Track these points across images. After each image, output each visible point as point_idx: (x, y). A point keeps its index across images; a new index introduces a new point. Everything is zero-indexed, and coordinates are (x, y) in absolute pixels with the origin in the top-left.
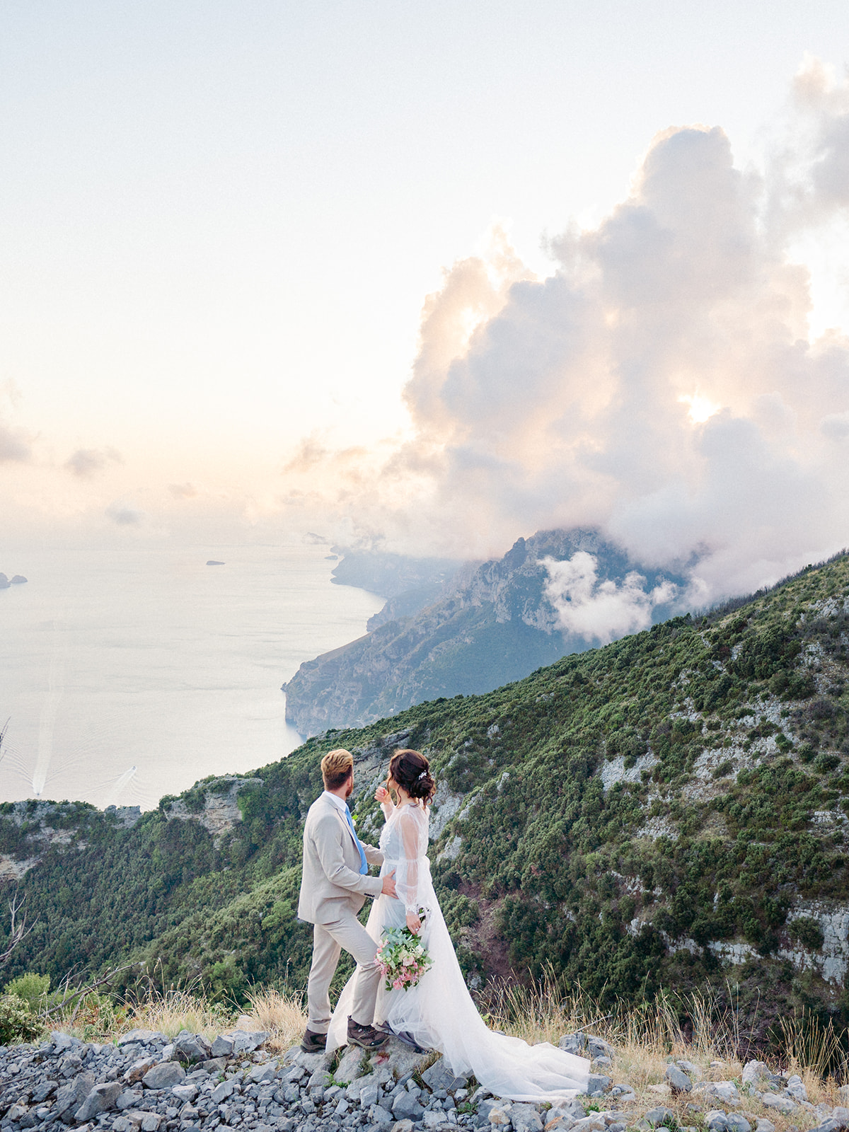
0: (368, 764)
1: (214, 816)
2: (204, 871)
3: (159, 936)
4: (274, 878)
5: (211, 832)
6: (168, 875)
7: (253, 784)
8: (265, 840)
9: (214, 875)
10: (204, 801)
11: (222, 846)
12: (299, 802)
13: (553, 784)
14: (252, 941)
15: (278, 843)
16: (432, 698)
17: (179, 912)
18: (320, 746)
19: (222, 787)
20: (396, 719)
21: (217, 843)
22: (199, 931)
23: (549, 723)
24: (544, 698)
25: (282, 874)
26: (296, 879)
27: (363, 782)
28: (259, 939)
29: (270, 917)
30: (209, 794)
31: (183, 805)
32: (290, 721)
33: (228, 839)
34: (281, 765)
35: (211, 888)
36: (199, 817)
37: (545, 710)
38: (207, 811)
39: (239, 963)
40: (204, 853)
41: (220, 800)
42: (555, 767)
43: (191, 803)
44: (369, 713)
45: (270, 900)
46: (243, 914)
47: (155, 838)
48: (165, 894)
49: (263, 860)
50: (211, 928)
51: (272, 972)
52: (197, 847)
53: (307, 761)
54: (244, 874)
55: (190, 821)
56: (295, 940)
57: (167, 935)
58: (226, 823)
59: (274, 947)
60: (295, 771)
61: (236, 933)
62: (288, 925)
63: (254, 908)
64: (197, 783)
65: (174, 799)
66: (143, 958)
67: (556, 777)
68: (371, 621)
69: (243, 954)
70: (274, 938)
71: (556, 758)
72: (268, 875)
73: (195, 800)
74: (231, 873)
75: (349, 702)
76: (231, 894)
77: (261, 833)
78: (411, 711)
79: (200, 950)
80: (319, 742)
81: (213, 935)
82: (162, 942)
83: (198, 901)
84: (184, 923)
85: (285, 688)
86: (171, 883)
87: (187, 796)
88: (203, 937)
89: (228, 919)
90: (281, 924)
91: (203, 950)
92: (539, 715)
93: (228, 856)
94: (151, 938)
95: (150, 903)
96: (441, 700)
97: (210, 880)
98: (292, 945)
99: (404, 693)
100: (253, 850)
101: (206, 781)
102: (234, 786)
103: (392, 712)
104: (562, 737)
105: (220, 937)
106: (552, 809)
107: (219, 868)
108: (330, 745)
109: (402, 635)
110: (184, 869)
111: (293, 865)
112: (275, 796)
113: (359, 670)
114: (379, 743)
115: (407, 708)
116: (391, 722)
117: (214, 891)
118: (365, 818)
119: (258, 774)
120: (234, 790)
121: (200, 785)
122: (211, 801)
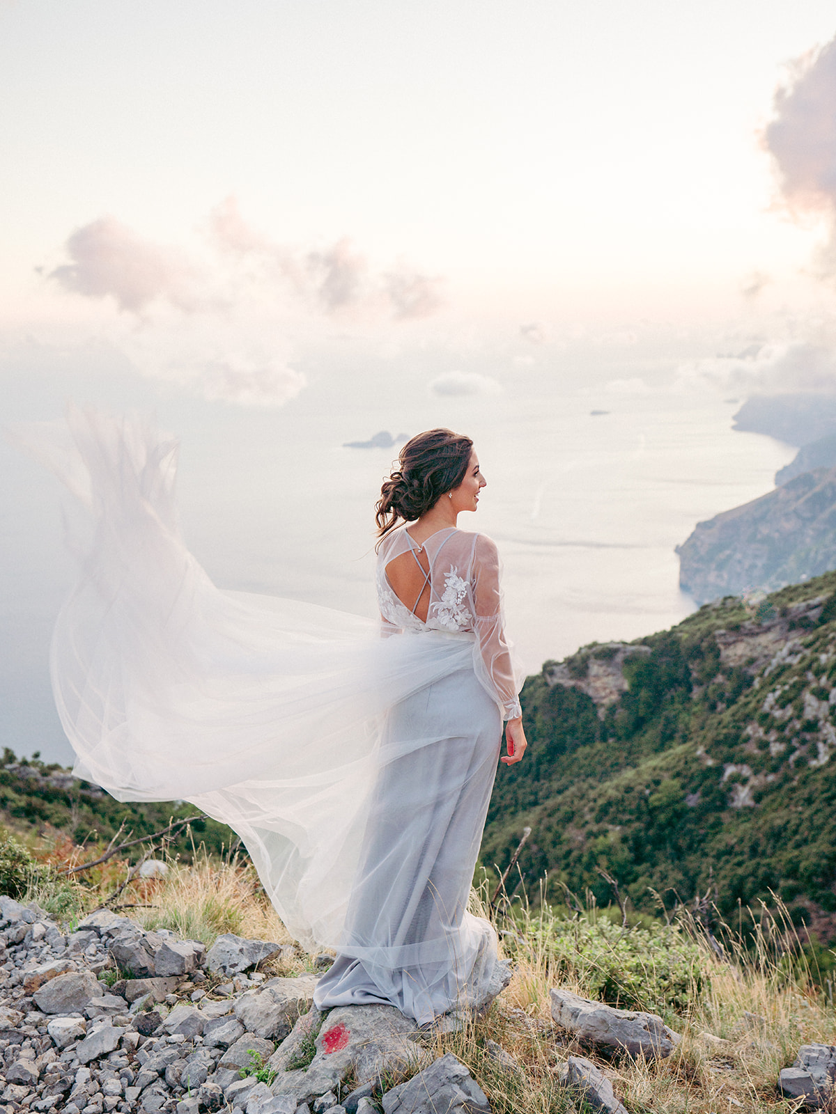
0: (771, 636)
1: (598, 684)
2: (589, 741)
3: (543, 803)
4: (663, 755)
5: (595, 701)
6: (552, 742)
7: (640, 652)
8: (652, 713)
9: (599, 746)
10: (587, 667)
11: (607, 717)
12: (690, 674)
14: (638, 819)
15: (667, 718)
17: (564, 781)
18: (714, 614)
19: (607, 654)
20: (806, 586)
21: (602, 713)
22: (582, 803)
25: (671, 751)
26: (686, 758)
27: (766, 656)
28: (646, 818)
29: (656, 796)
30: (592, 660)
31: (565, 671)
32: (684, 587)
33: (612, 710)
34: (670, 634)
35: (597, 759)
36: (582, 684)
38: (591, 679)
39: (624, 840)
40: (588, 722)
41: (604, 668)
43: (574, 668)
44: (777, 579)
45: (657, 778)
46: (629, 789)
47: (537, 703)
48: (550, 762)
49: (651, 734)
50: (595, 801)
51: (659, 855)
52: (582, 715)
53: (699, 629)
54: (631, 746)
55: (574, 689)
56: (685, 823)
57: (550, 803)
58: (611, 693)
59: (662, 828)
60: (686, 640)
61: (621, 808)
62: (678, 807)
63: (640, 784)
64: (580, 649)
65: (557, 664)
66: (526, 824)
68: (780, 474)
69: (629, 831)
70: (662, 818)
72: (657, 751)
73: (578, 666)
74: (616, 745)
75: (753, 566)
76: (617, 767)
77: (648, 705)
78: (825, 577)
79: (582, 822)
80: (714, 610)
81: (597, 808)
82: (545, 809)
83: (582, 771)
84: (568, 793)
85: (678, 550)
86: (555, 750)
87: (570, 661)
88: (586, 809)
89: (612, 793)
90: (669, 805)
91: (587, 823)
93: (613, 727)
94: (535, 803)
95: (534, 769)
97: (594, 751)
98: (682, 828)
99: (820, 558)
100: (639, 724)
101: (590, 647)
102: (619, 653)
103: (804, 578)
105: (604, 811)
107: (604, 739)
108: (726, 613)
109: (817, 489)
110: (568, 737)
111: (684, 742)
112: (664, 667)
113: (764, 530)
114: (785, 613)
115: (820, 574)
116: (800, 589)
117: (599, 763)
118: (766, 697)
119: (645, 641)
120: (619, 658)
121: (583, 651)
122: (595, 668)
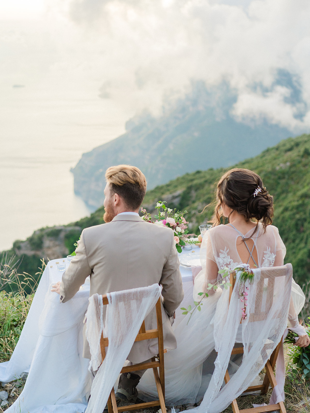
7: (74, 231)
13: (297, 225)
16: (192, 171)
20: (168, 186)
23: (287, 184)
24: (281, 166)
30: (46, 238)
37: (282, 175)
41: (53, 242)
42: (297, 213)
67: (299, 220)
71: (298, 207)
73: (36, 242)
78: (178, 180)
85: (72, 170)
87: (31, 240)
92: (280, 178)
96: (198, 172)
101: (42, 230)
102: (62, 232)
104: (299, 193)
106: (297, 241)
119: (76, 224)
120: (62, 235)
